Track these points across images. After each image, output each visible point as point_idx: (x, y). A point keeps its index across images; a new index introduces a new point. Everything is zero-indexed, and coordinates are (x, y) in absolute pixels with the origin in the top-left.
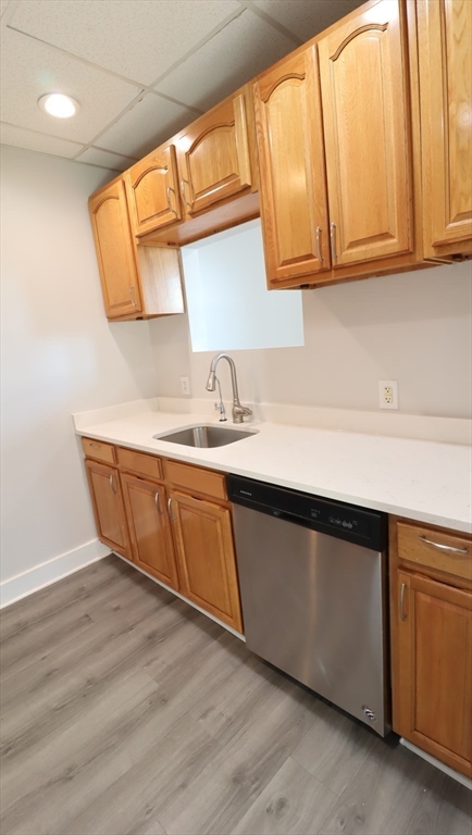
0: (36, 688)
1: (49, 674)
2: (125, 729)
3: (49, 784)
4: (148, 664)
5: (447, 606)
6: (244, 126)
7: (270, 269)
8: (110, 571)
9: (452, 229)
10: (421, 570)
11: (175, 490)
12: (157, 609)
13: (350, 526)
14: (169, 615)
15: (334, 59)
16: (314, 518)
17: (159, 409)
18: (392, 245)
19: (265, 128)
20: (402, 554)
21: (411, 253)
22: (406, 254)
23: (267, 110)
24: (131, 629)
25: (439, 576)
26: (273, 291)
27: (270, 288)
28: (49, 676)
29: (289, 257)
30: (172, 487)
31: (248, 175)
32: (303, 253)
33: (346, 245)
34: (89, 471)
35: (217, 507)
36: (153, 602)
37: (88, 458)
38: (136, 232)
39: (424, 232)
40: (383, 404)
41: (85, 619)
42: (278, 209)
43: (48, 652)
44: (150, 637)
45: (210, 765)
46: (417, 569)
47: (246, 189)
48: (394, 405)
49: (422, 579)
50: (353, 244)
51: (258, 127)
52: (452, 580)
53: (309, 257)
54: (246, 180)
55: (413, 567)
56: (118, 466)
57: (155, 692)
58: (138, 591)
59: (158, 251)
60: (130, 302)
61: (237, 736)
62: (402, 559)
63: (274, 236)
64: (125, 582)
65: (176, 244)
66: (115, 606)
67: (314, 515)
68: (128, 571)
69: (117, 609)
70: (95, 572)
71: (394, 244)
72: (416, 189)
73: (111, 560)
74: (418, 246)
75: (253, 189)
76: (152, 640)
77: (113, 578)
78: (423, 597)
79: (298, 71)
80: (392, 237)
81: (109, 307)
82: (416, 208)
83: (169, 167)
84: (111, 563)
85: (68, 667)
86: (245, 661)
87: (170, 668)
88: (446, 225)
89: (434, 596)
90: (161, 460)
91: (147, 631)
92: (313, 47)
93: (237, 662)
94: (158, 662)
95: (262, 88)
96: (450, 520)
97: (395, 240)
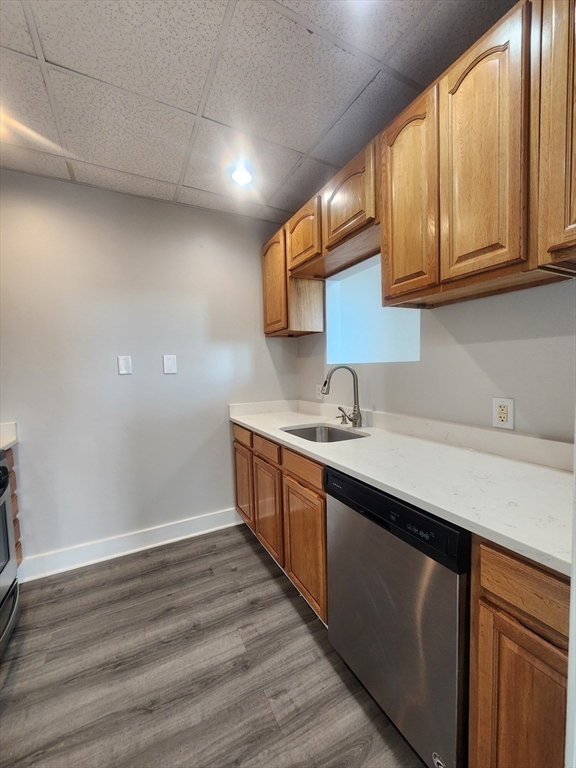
0: (156, 619)
1: (168, 610)
2: (207, 681)
3: (134, 710)
4: (243, 627)
5: (538, 664)
6: (372, 170)
7: (385, 287)
8: (239, 537)
9: (572, 230)
10: (508, 609)
11: (288, 475)
12: (265, 580)
13: (427, 537)
14: (273, 588)
15: (453, 92)
16: (392, 521)
17: (297, 410)
18: (503, 255)
19: (389, 167)
20: (485, 584)
21: (523, 262)
22: (518, 264)
23: (392, 151)
24: (239, 591)
25: (531, 623)
26: (387, 308)
27: (384, 305)
28: (168, 612)
29: (401, 276)
30: (286, 472)
31: (373, 210)
32: (414, 271)
33: (455, 259)
34: (235, 450)
35: (316, 496)
36: (264, 572)
37: (236, 441)
38: (289, 267)
39: (540, 239)
40: (497, 423)
41: (208, 572)
42: (395, 235)
43: (174, 591)
44: (252, 603)
45: (266, 751)
46: (504, 606)
47: (371, 222)
48: (509, 425)
49: (507, 620)
50: (462, 259)
51: (384, 168)
52: (549, 634)
53: (420, 273)
54: (370, 213)
55: (498, 603)
56: (253, 449)
57: (240, 656)
58: (255, 560)
59: (307, 282)
60: (280, 321)
61: (300, 731)
62: (485, 590)
63: (390, 259)
64: (247, 549)
65: (322, 276)
66: (233, 567)
67: (393, 518)
68: (252, 541)
69: (235, 570)
70: (227, 535)
71: (503, 254)
72: (531, 196)
73: (242, 528)
74: (531, 254)
75: (376, 222)
76: (254, 606)
77: (240, 544)
78: (509, 645)
79: (420, 112)
80: (502, 247)
81: (266, 325)
82: (532, 216)
83: (316, 214)
84: (241, 531)
85: (184, 608)
86: (327, 654)
87: (260, 637)
88: (565, 227)
89: (522, 646)
90: (281, 448)
91: (252, 596)
92: (435, 87)
93: (320, 653)
94: (250, 628)
95: (388, 135)
96: (542, 554)
97: (506, 250)
